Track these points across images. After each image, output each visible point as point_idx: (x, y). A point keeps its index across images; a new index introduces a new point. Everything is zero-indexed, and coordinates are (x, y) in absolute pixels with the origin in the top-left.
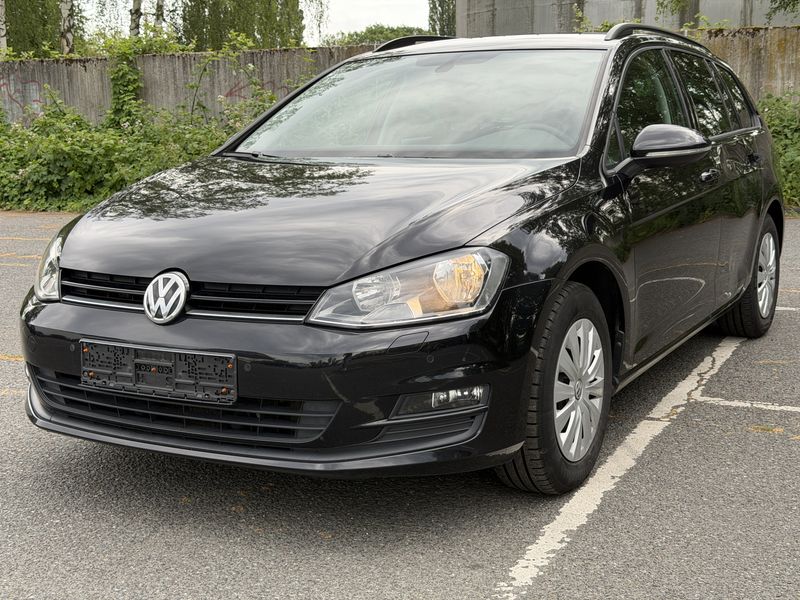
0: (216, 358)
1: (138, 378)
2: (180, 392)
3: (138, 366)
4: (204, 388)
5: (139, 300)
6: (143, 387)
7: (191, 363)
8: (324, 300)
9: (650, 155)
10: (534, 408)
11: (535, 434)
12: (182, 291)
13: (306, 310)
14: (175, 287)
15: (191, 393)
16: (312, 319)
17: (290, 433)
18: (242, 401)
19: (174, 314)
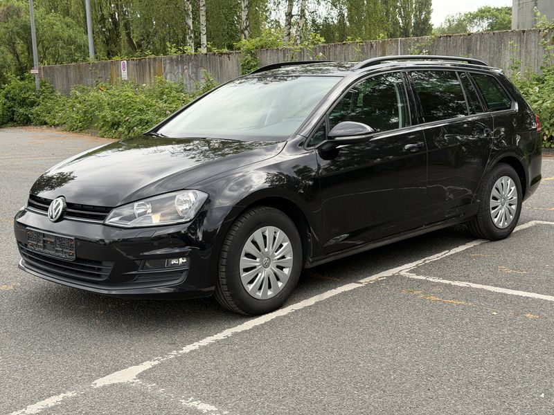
0: (69, 239)
1: (44, 247)
2: (57, 254)
3: (44, 241)
4: (65, 253)
5: (46, 209)
6: (46, 251)
7: (60, 241)
8: (111, 214)
9: (337, 139)
10: (224, 270)
11: (225, 283)
12: (61, 207)
13: (103, 218)
14: (59, 204)
15: (61, 254)
16: (107, 222)
17: (99, 276)
18: (78, 259)
19: (57, 217)
